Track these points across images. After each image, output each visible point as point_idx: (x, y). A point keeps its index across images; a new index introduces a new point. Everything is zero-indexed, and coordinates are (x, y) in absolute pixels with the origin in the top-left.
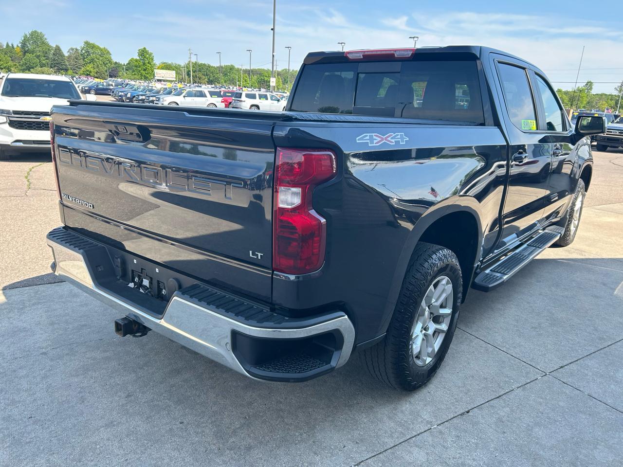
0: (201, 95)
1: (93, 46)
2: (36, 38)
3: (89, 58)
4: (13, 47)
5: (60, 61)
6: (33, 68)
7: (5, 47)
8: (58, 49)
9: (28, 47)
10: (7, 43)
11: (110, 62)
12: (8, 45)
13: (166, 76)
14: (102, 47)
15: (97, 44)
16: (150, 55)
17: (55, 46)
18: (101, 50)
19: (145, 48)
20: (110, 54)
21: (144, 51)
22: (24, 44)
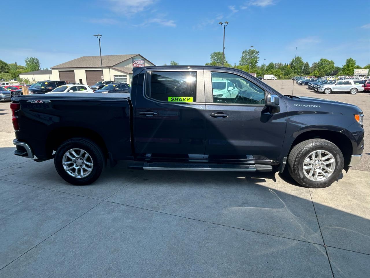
0: (348, 83)
1: (325, 61)
2: (298, 60)
3: (322, 66)
4: (287, 65)
5: (307, 69)
6: (289, 74)
7: (284, 66)
8: (307, 64)
9: (293, 64)
10: (285, 64)
11: (333, 67)
12: (285, 65)
13: (361, 72)
14: (330, 60)
15: (327, 59)
16: (353, 62)
17: (306, 63)
18: (329, 62)
19: (351, 58)
20: (334, 64)
21: (350, 60)
22: (292, 63)
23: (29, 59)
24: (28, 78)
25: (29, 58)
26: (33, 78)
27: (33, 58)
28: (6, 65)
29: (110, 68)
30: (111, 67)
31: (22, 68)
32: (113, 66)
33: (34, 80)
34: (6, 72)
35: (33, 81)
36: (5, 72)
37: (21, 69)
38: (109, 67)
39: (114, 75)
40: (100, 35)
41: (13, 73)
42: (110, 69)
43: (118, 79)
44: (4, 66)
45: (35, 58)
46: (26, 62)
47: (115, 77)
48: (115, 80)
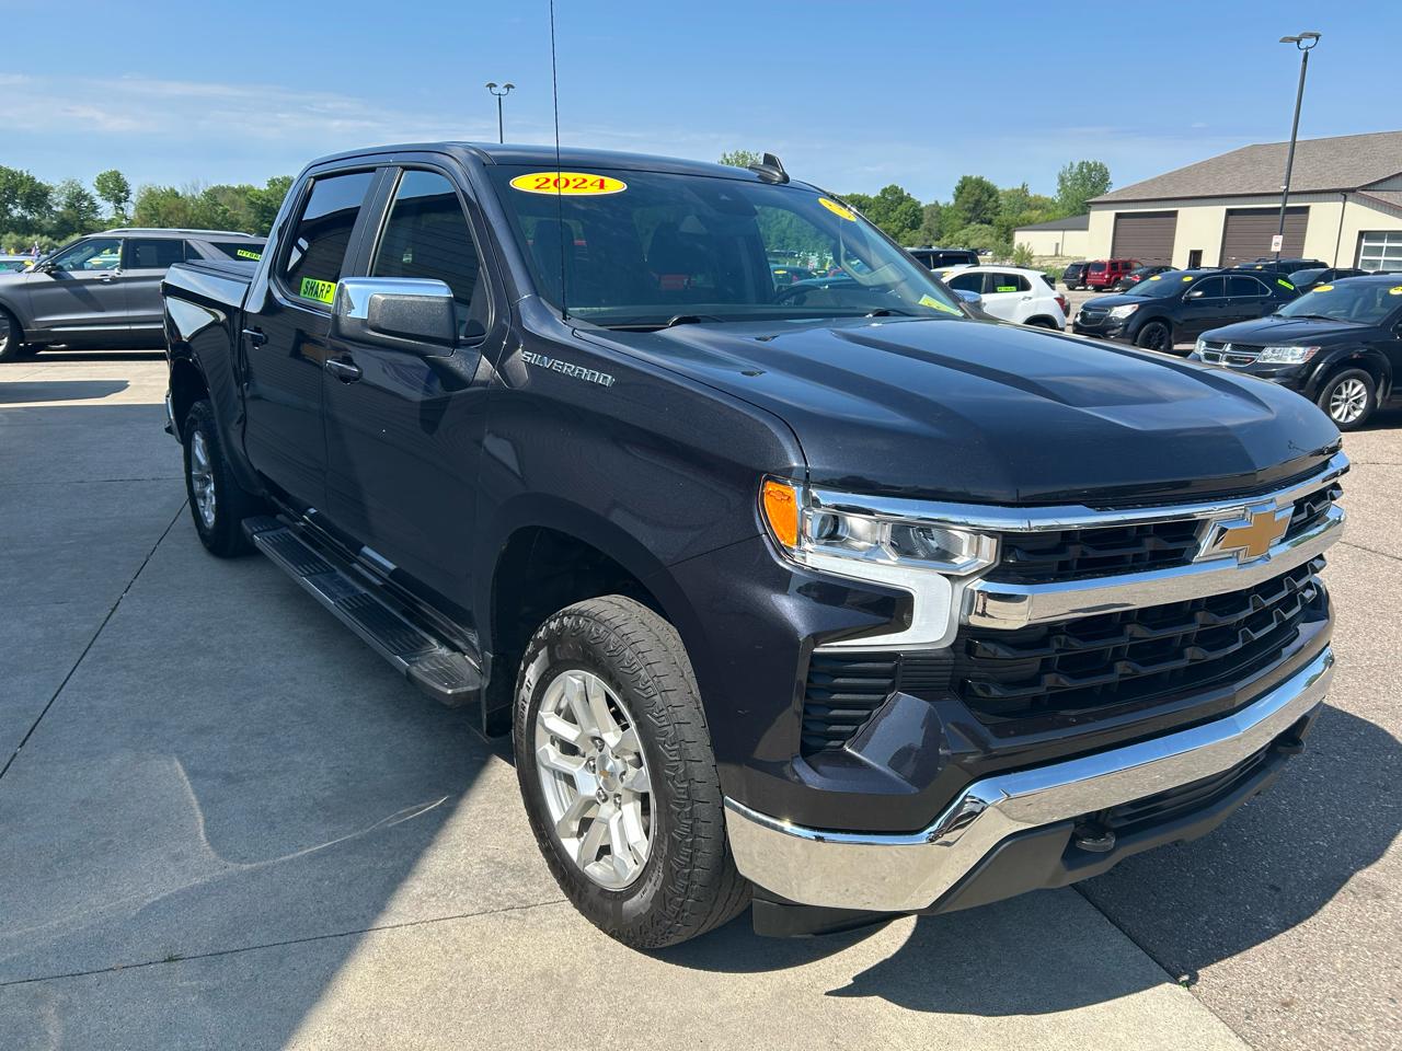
23: (1075, 170)
24: (1029, 244)
25: (1076, 165)
26: (1057, 244)
27: (1088, 165)
28: (990, 196)
29: (1350, 196)
30: (1353, 191)
31: (1040, 205)
32: (1364, 188)
33: (1060, 252)
34: (985, 223)
35: (1056, 255)
36: (982, 222)
37: (1036, 208)
38: (1345, 194)
39: (1361, 234)
40: (1311, 35)
41: (1005, 224)
42: (1348, 204)
43: (1378, 251)
44: (985, 197)
45: (1096, 165)
46: (1062, 180)
47: (1364, 244)
48: (1362, 257)
